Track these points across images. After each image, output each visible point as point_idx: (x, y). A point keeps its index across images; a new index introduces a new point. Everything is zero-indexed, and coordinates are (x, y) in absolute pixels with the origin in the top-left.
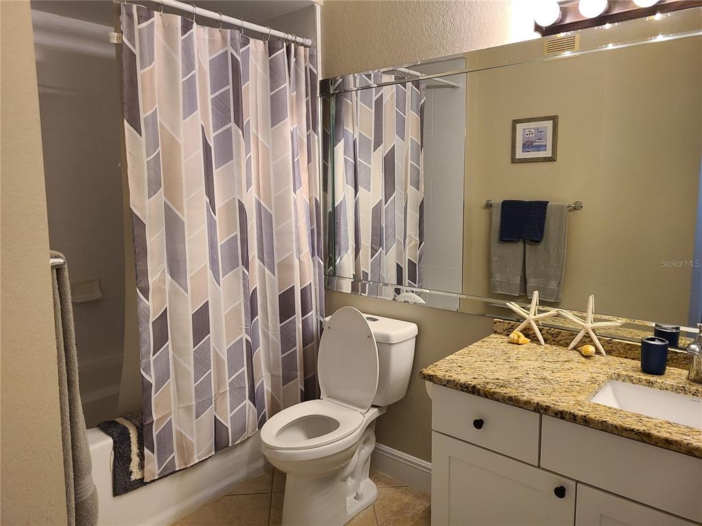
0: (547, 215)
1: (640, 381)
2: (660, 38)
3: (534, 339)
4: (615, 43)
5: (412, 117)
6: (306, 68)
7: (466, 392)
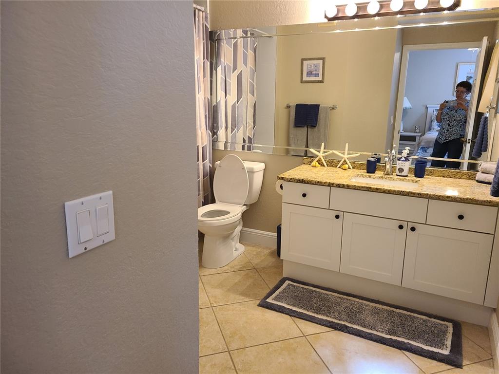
0: (319, 112)
1: (366, 176)
2: (377, 28)
3: (322, 165)
4: (358, 28)
5: (250, 53)
6: (203, 24)
7: (299, 182)
